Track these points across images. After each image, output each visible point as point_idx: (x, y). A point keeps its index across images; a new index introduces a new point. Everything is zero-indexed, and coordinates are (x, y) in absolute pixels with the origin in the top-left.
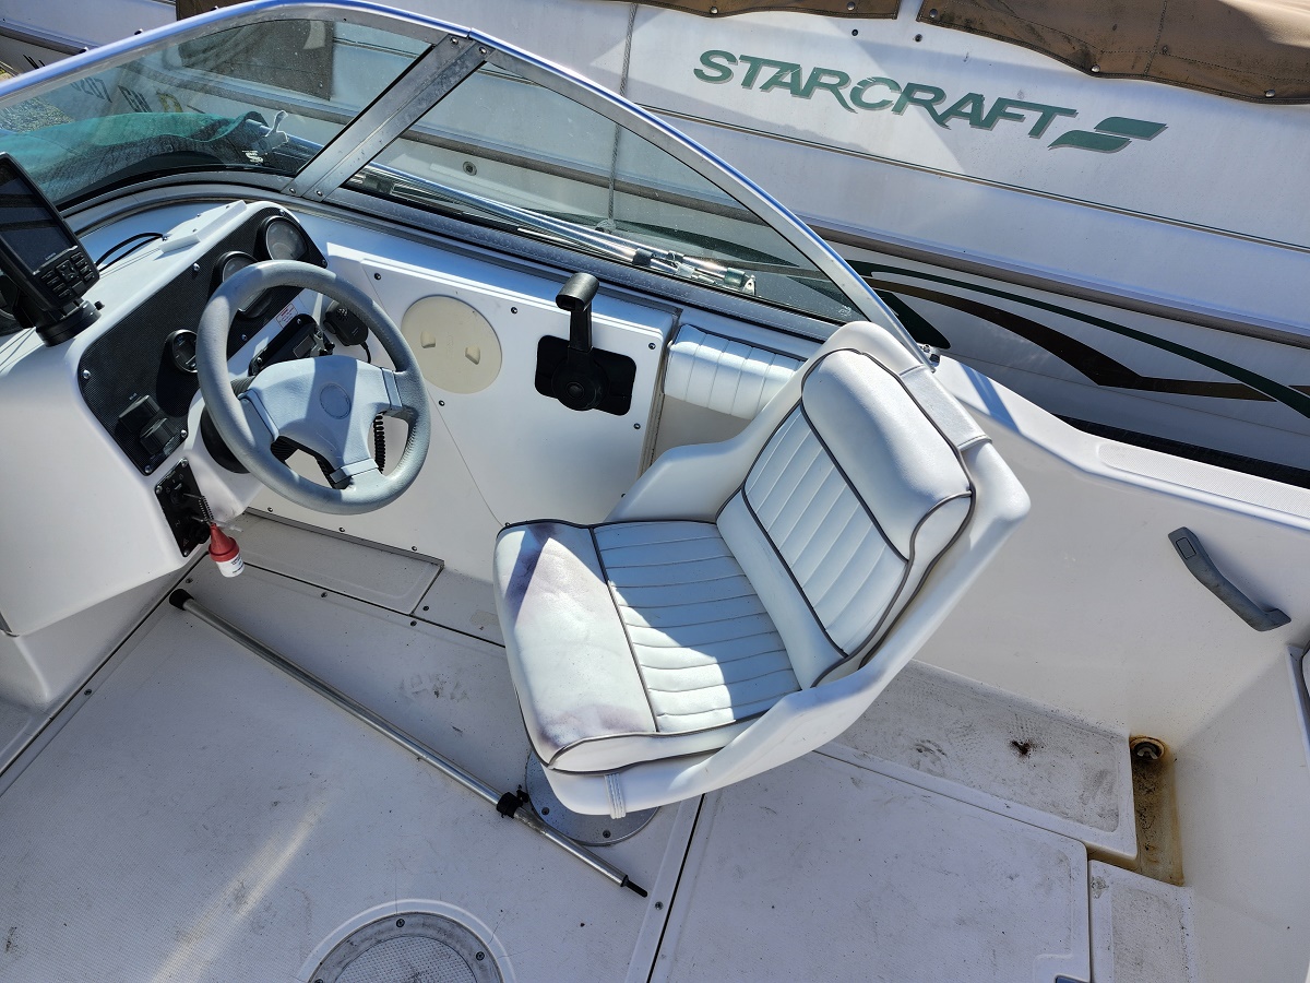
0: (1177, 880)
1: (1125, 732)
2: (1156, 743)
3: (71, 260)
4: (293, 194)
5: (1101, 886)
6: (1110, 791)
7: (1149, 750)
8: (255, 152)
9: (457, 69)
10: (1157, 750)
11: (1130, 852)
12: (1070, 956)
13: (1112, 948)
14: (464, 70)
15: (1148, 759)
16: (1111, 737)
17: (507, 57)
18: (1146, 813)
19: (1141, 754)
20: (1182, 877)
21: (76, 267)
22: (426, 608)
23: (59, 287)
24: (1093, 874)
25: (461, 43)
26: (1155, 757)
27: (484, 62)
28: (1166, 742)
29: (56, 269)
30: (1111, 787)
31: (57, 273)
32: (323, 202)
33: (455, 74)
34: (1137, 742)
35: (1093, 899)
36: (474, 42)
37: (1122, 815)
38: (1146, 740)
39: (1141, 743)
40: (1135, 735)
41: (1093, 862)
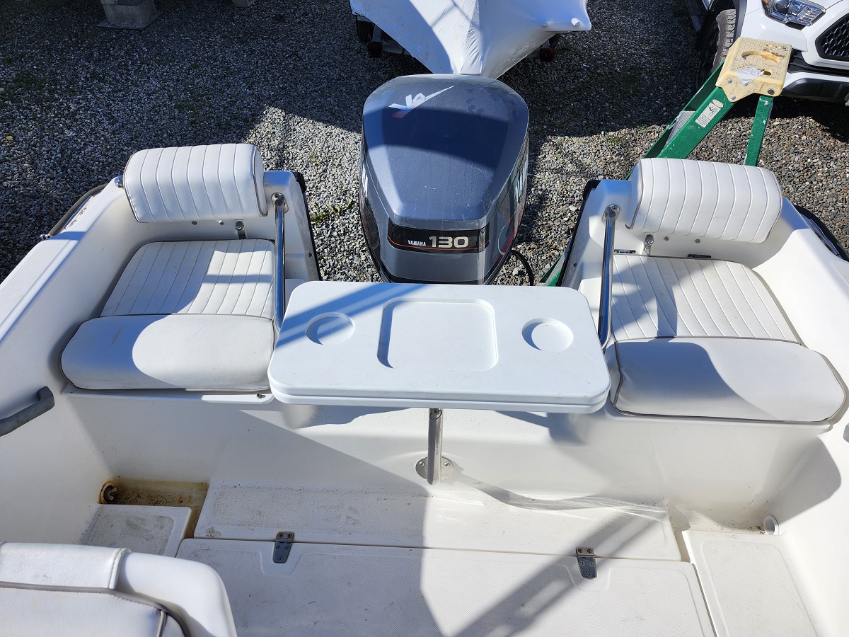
0: (204, 488)
1: (95, 506)
2: (105, 487)
5: (212, 531)
6: (143, 520)
7: (109, 492)
10: (110, 487)
11: (187, 512)
12: (260, 553)
13: (252, 528)
15: (115, 494)
16: (98, 515)
18: (154, 498)
19: (112, 498)
20: (202, 484)
24: (204, 535)
26: (115, 490)
28: (106, 480)
30: (140, 519)
34: (103, 499)
35: (222, 537)
37: (160, 514)
38: (103, 493)
39: (104, 496)
40: (98, 500)
41: (196, 534)
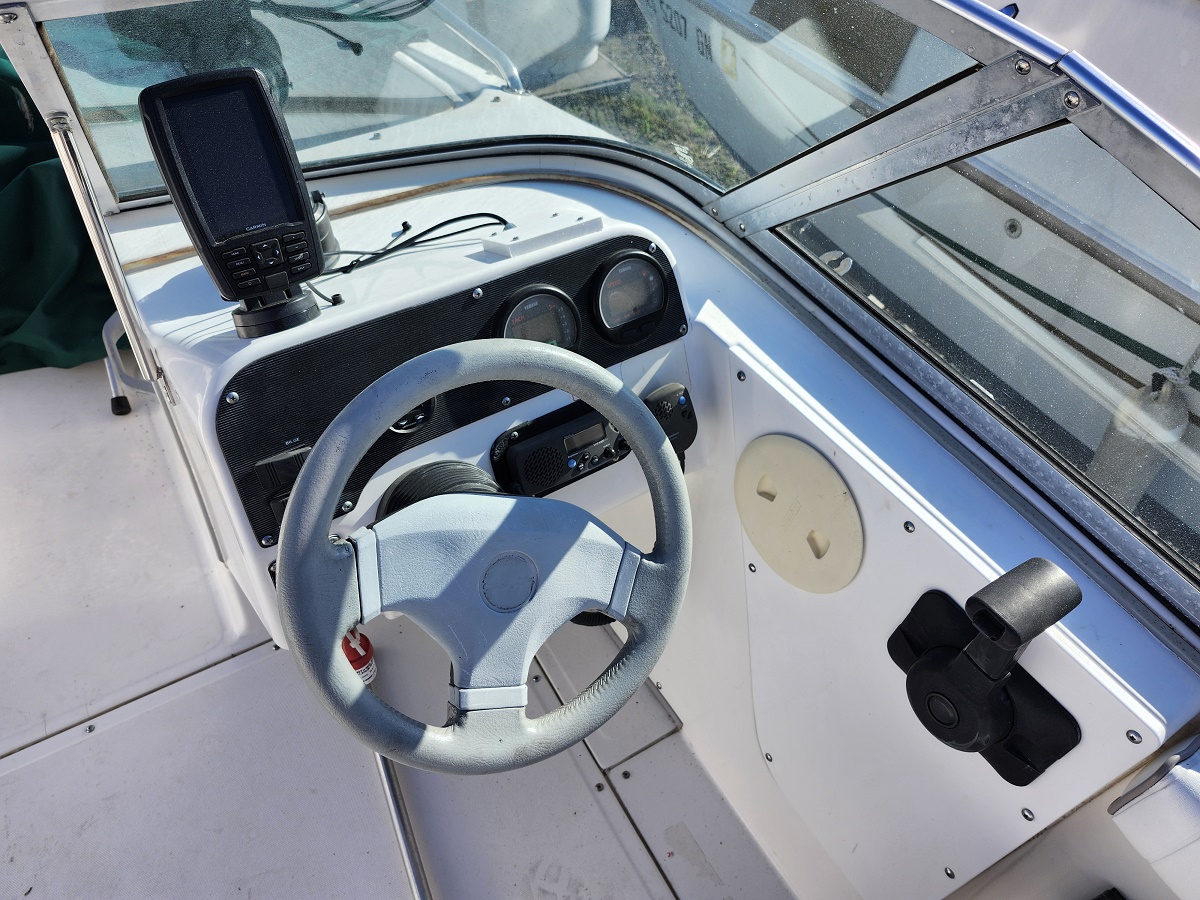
3: (282, 241)
4: (714, 216)
8: (686, 149)
9: (1006, 118)
14: (1019, 124)
17: (1117, 125)
21: (285, 252)
22: (626, 775)
23: (244, 273)
25: (1036, 73)
27: (1065, 121)
29: (250, 249)
31: (251, 253)
32: (744, 240)
33: (998, 125)
36: (1063, 79)
